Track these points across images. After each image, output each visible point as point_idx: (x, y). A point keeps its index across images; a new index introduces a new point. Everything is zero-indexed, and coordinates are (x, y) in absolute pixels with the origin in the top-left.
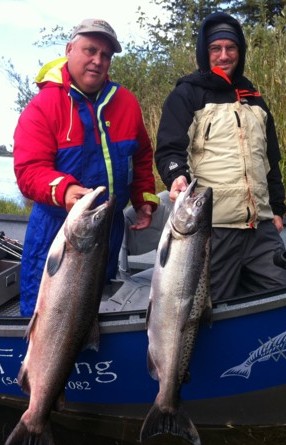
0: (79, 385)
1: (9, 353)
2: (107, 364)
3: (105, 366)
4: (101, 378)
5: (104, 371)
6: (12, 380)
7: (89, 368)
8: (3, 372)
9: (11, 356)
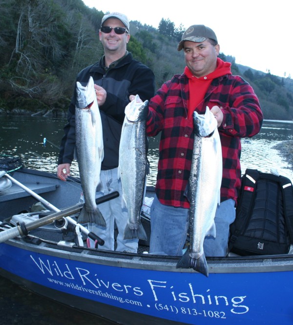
0: (217, 314)
1: (163, 284)
2: (242, 298)
3: (240, 300)
4: (236, 309)
5: (239, 304)
6: (163, 306)
7: (226, 300)
8: (156, 299)
9: (165, 287)
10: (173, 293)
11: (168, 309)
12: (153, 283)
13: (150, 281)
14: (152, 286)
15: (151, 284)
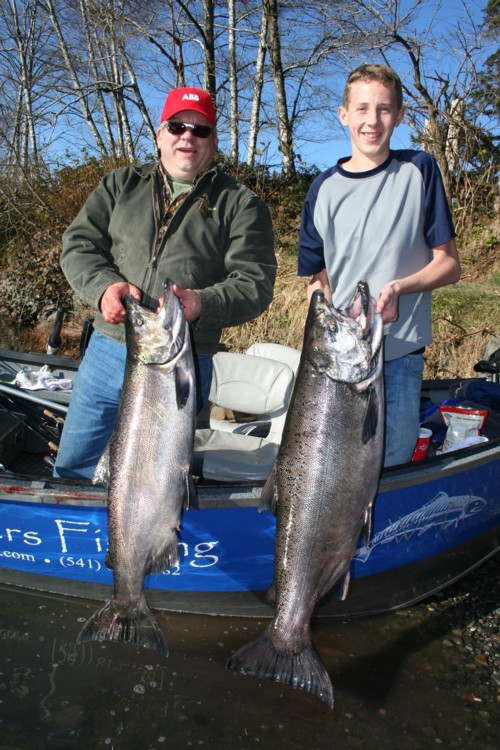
1: (83, 527)
2: (211, 545)
3: (208, 547)
4: (199, 561)
5: (204, 554)
6: (75, 560)
7: (186, 549)
8: (65, 550)
9: (85, 530)
10: (98, 540)
11: (82, 565)
12: (64, 525)
13: (58, 522)
14: (61, 530)
15: (60, 526)
